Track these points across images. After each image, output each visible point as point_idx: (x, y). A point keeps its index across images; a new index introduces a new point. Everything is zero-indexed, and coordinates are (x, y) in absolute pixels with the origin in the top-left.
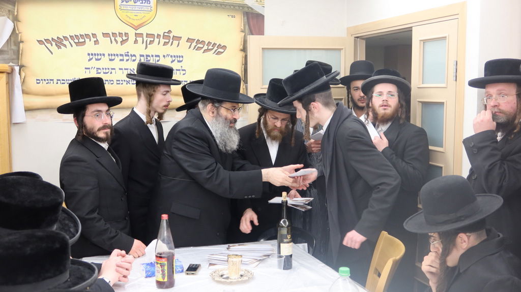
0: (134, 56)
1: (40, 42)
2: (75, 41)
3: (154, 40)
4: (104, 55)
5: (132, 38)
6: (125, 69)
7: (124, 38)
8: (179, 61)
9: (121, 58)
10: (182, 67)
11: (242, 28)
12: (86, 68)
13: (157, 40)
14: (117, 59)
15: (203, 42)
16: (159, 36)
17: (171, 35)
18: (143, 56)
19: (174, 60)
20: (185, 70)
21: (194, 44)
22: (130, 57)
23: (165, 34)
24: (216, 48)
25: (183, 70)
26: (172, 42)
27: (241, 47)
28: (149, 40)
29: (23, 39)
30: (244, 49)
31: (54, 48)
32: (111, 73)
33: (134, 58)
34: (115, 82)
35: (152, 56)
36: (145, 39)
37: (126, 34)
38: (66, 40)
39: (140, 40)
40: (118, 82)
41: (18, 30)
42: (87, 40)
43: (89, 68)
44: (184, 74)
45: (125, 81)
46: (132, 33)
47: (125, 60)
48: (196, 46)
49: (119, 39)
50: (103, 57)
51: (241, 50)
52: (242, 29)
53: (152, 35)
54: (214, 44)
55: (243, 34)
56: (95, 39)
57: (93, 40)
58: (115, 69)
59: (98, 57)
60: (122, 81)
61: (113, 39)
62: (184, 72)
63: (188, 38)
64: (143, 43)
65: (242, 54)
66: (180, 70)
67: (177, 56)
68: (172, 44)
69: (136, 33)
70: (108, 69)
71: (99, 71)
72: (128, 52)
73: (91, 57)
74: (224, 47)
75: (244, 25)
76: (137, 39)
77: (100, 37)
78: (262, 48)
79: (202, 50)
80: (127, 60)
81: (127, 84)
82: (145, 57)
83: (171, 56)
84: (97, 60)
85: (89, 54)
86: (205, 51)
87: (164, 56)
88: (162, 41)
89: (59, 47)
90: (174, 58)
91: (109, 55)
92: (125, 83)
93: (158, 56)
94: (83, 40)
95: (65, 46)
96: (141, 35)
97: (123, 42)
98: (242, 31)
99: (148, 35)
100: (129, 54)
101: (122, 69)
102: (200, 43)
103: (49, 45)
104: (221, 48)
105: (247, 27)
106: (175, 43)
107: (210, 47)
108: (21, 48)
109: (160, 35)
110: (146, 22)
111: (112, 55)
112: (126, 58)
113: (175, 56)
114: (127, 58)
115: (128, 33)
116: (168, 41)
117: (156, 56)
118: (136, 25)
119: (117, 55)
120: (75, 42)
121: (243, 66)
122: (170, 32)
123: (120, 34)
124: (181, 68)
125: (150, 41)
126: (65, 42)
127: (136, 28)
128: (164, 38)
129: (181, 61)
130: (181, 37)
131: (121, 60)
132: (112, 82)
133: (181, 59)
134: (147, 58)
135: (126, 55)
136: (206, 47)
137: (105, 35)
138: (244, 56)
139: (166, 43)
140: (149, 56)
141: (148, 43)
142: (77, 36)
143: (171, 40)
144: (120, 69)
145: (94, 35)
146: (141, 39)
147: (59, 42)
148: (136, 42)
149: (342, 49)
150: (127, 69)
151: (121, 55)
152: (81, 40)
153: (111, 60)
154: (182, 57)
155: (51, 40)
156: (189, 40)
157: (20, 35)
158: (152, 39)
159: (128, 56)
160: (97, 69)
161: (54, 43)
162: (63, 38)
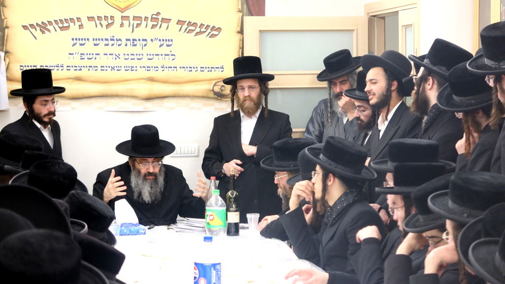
0: (120, 40)
1: (25, 27)
2: (59, 25)
3: (141, 24)
4: (88, 39)
5: (118, 21)
6: (110, 54)
7: (110, 21)
8: (168, 46)
9: (107, 42)
10: (171, 51)
11: (240, 7)
12: (70, 54)
13: (144, 23)
14: (102, 43)
15: (195, 24)
16: (146, 18)
17: (160, 17)
18: (129, 40)
19: (163, 44)
20: (174, 55)
21: (185, 26)
22: (116, 41)
23: (154, 16)
24: (209, 30)
25: (172, 55)
26: (161, 25)
27: (239, 29)
28: (136, 22)
29: (9, 24)
30: (241, 32)
31: (38, 33)
32: (95, 59)
33: (119, 42)
34: (99, 68)
35: (139, 40)
36: (132, 22)
37: (112, 17)
38: (50, 25)
39: (126, 23)
40: (103, 68)
41: (4, 15)
42: (72, 24)
43: (72, 54)
44: (173, 60)
45: (109, 67)
46: (118, 15)
47: (110, 45)
48: (187, 29)
49: (104, 23)
50: (87, 41)
51: (238, 32)
52: (239, 9)
53: (139, 18)
54: (208, 25)
55: (241, 14)
56: (80, 24)
57: (78, 24)
58: (99, 54)
59: (82, 41)
60: (106, 67)
61: (98, 22)
62: (173, 57)
63: (179, 20)
64: (129, 26)
65: (239, 36)
66: (168, 55)
67: (166, 40)
68: (160, 27)
69: (122, 16)
70: (93, 54)
71: (83, 56)
72: (113, 37)
73: (75, 42)
74: (219, 29)
75: (242, 4)
76: (124, 22)
77: (85, 21)
78: (260, 31)
79: (194, 33)
80: (113, 45)
81: (112, 70)
82: (132, 41)
83: (160, 40)
84: (81, 45)
85: (73, 39)
86: (197, 34)
87: (152, 40)
88: (150, 24)
89: (43, 32)
90: (162, 43)
91: (93, 40)
92: (109, 69)
93: (146, 40)
94: (67, 25)
95: (49, 31)
96: (127, 18)
97: (108, 26)
98: (239, 11)
99: (135, 18)
100: (115, 38)
101: (106, 54)
102: (192, 25)
103: (33, 30)
104: (215, 30)
105: (245, 6)
106: (165, 25)
107: (203, 30)
108: (6, 34)
109: (148, 18)
110: (133, 4)
111: (96, 40)
112: (111, 43)
113: (163, 40)
114: (113, 42)
115: (113, 17)
116: (156, 23)
117: (144, 40)
118: (122, 8)
119: (102, 40)
120: (59, 27)
121: (241, 50)
122: (158, 14)
123: (106, 17)
124: (170, 53)
125: (137, 24)
126: (49, 27)
127: (122, 11)
128: (152, 20)
129: (171, 45)
130: (171, 19)
131: (106, 45)
132: (96, 68)
133: (170, 43)
134: (133, 43)
135: (111, 40)
136: (198, 30)
137: (90, 19)
138: (241, 38)
139: (153, 27)
140: (135, 40)
141: (135, 26)
142: (62, 20)
143: (160, 23)
144: (105, 54)
145: (79, 19)
146: (128, 21)
147: (43, 27)
148: (122, 25)
149: (354, 30)
150: (112, 54)
151: (107, 40)
152: (66, 25)
153: (95, 45)
154: (172, 40)
155: (35, 25)
156: (179, 22)
157: (5, 20)
158: (139, 22)
159: (113, 40)
160: (81, 54)
161: (38, 28)
162: (48, 24)
